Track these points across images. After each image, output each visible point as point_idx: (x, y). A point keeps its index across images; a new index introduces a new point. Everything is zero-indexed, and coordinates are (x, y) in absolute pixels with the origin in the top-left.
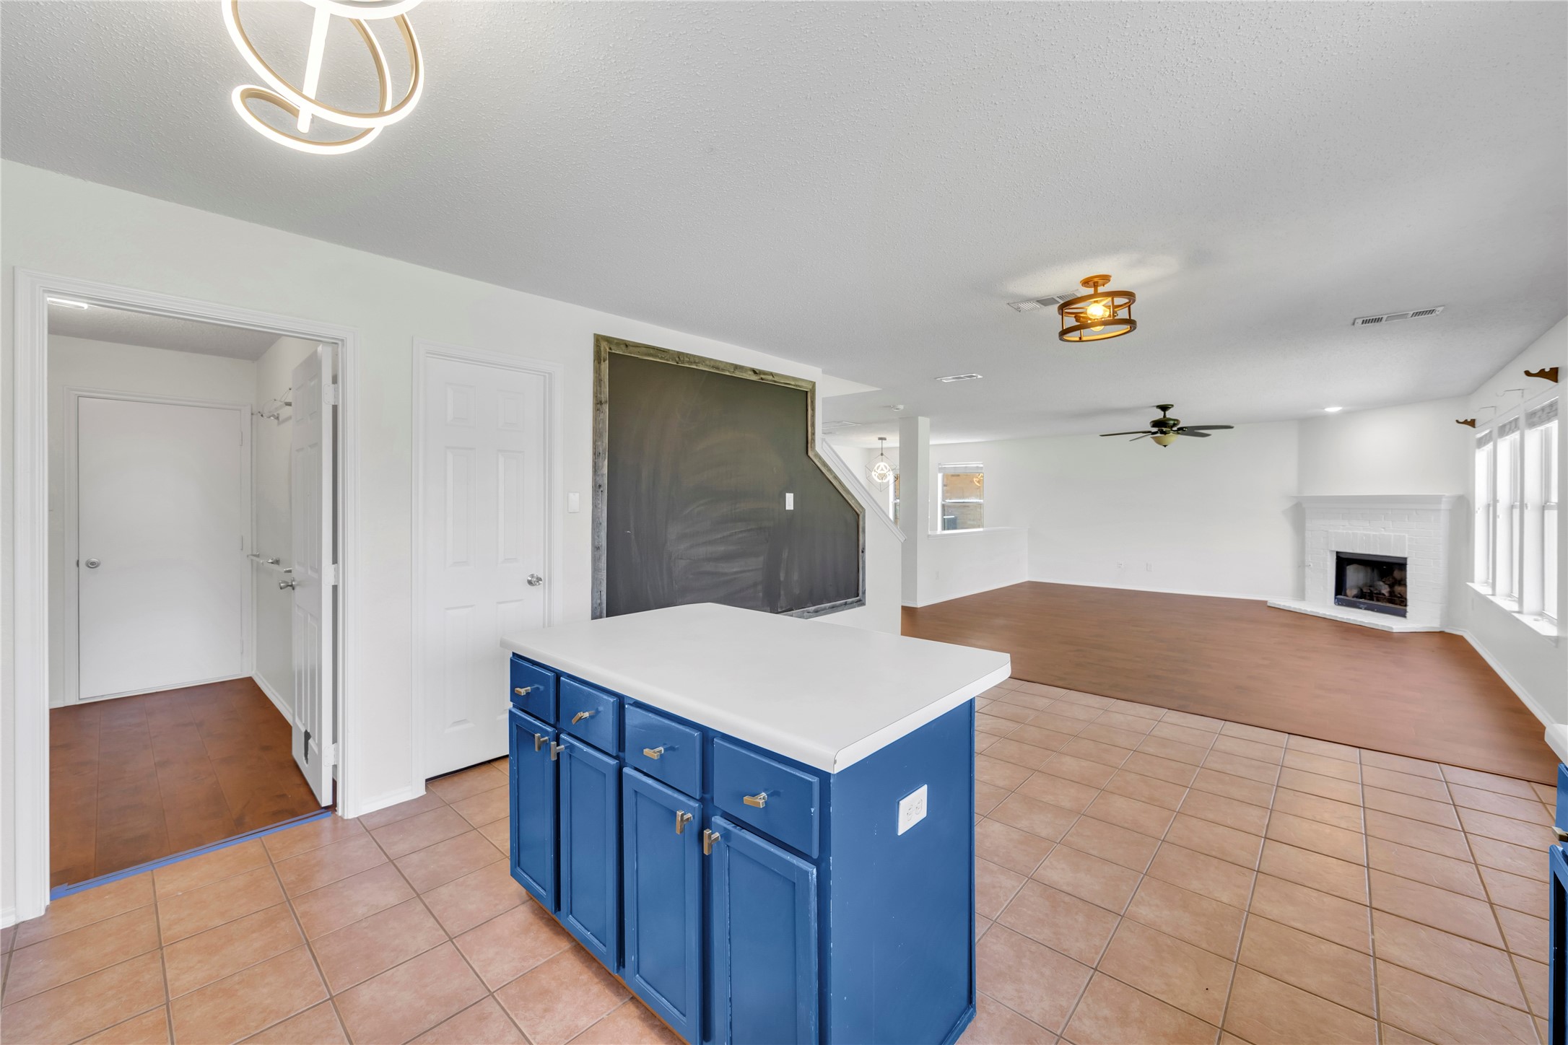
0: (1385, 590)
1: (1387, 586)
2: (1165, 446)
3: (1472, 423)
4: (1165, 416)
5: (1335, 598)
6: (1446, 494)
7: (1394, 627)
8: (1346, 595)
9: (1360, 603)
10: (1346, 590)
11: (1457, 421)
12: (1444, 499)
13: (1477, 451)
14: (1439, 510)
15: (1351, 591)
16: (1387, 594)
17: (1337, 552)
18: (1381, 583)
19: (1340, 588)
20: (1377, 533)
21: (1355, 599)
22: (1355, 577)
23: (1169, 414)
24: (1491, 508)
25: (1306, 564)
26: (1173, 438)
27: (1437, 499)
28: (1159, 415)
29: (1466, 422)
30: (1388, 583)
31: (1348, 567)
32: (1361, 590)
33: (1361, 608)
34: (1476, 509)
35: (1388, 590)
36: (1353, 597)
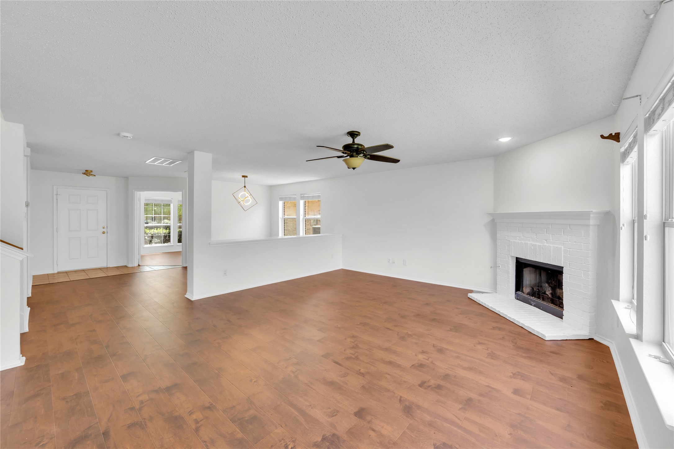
0: (549, 292)
1: (550, 288)
2: (354, 168)
3: (616, 137)
4: (353, 142)
5: (515, 294)
6: (594, 211)
7: (546, 335)
8: (522, 291)
9: (531, 300)
10: (523, 287)
11: (602, 137)
12: (591, 216)
13: (621, 165)
14: (589, 225)
15: (527, 290)
16: (550, 296)
17: (517, 258)
18: (547, 285)
19: (519, 286)
20: (541, 244)
21: (528, 296)
22: (529, 277)
23: (358, 140)
24: (636, 225)
25: (497, 265)
26: (359, 161)
27: (584, 215)
28: (349, 140)
29: (610, 137)
30: (552, 286)
31: (525, 270)
32: (533, 289)
33: (531, 305)
34: (621, 225)
35: (551, 292)
36: (527, 294)
